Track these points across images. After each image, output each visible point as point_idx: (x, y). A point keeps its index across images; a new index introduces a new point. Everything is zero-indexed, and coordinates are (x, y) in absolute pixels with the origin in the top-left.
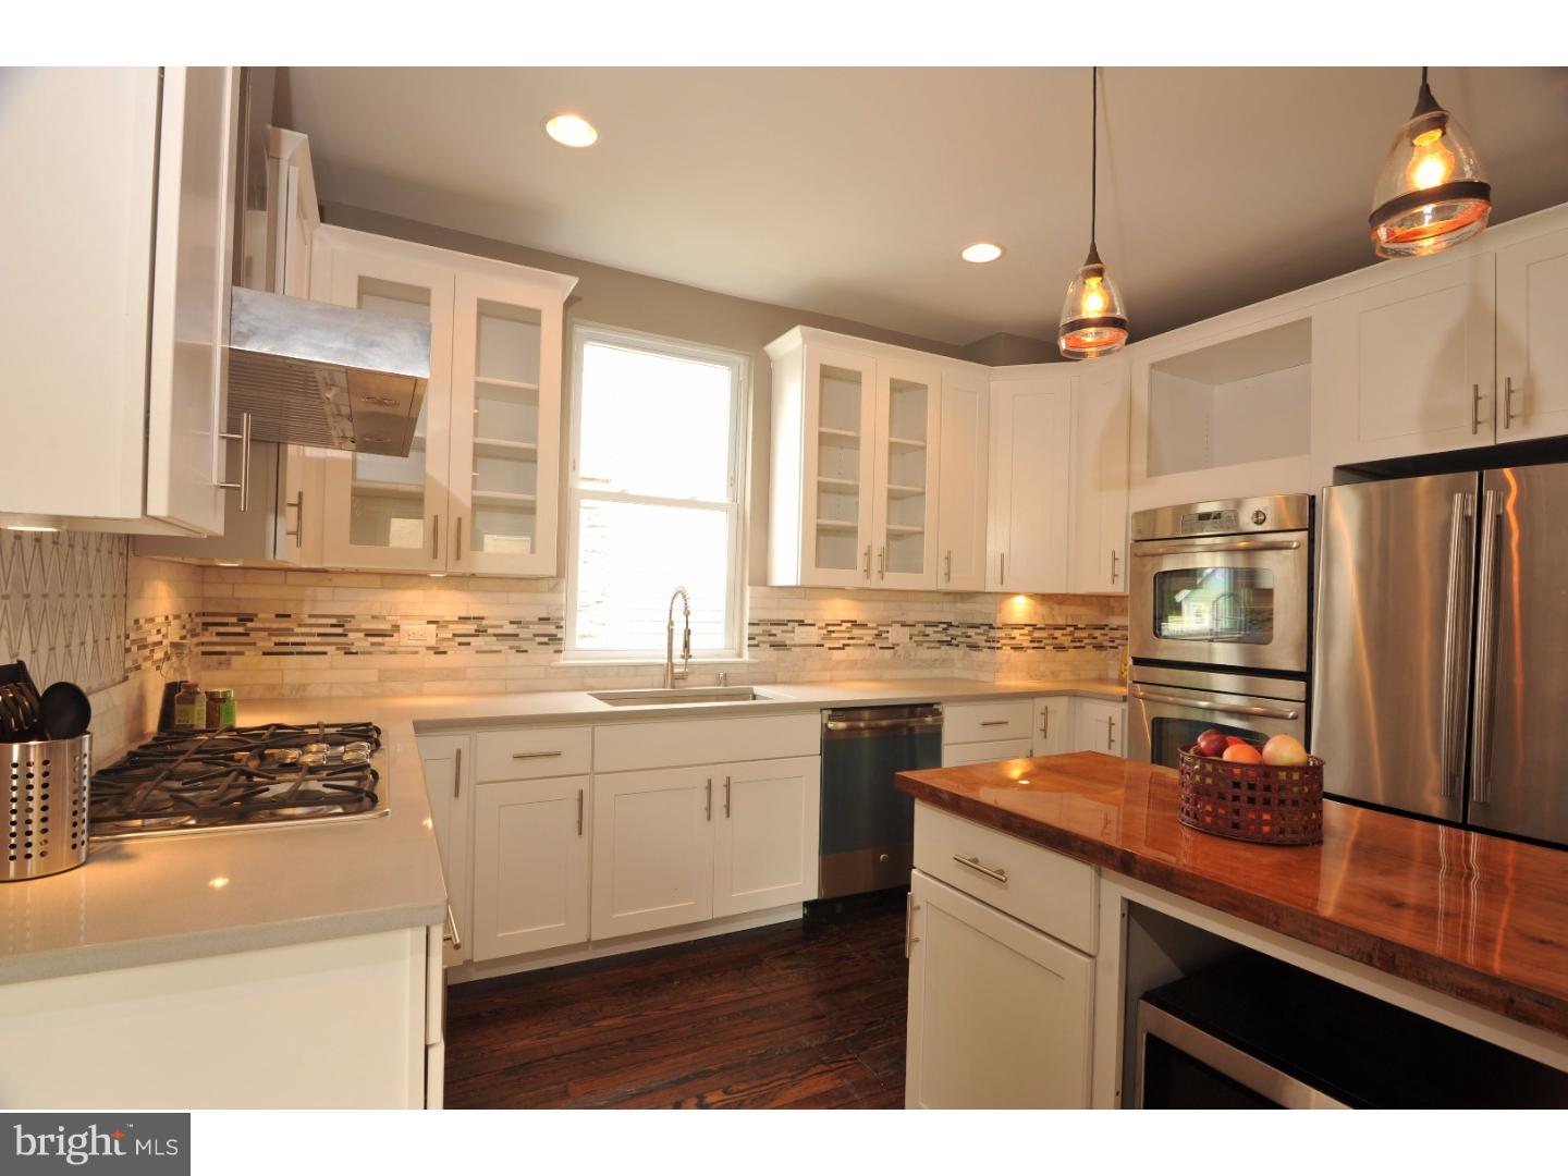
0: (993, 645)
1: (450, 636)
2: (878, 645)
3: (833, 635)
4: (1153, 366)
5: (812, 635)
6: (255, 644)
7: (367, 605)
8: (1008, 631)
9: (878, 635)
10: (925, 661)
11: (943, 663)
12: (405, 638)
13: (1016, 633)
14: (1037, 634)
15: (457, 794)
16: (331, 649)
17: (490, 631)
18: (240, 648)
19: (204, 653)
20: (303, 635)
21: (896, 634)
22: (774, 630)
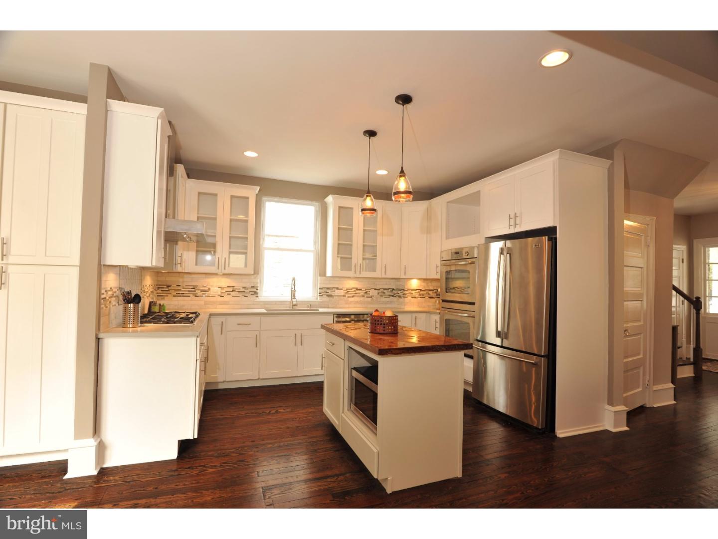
0: (404, 296)
1: (225, 291)
2: (366, 296)
3: (349, 293)
4: (448, 202)
5: (342, 293)
6: (171, 293)
7: (202, 282)
8: (410, 291)
9: (366, 293)
10: (384, 302)
11: (391, 302)
12: (211, 293)
13: (413, 292)
14: (421, 293)
15: (222, 334)
16: (191, 295)
17: (237, 290)
18: (167, 295)
19: (158, 296)
20: (184, 291)
21: (372, 293)
22: (328, 291)
